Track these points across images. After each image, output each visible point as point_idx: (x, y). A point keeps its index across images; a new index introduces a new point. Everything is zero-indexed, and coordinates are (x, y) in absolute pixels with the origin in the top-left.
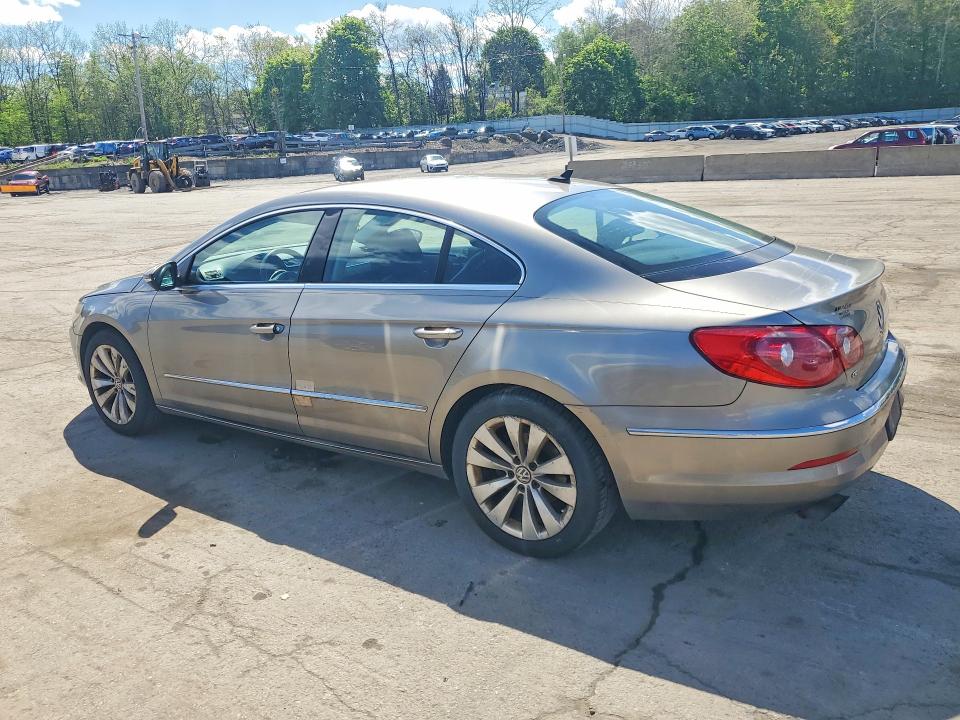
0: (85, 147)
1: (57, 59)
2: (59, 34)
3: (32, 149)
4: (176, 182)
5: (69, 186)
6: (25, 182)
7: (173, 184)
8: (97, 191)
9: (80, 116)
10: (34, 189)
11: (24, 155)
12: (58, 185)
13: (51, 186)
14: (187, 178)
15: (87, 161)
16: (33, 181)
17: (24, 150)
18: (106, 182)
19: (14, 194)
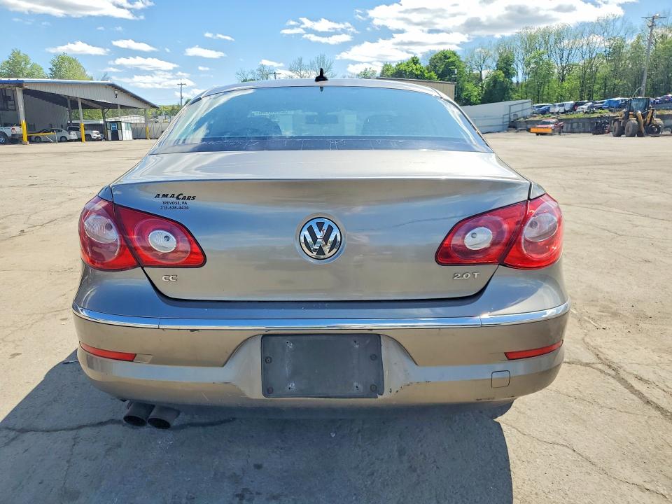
0: (597, 103)
1: (612, 42)
2: (618, 24)
3: (563, 105)
4: (646, 129)
5: (577, 130)
6: (546, 126)
7: (643, 130)
8: (591, 134)
9: (616, 82)
10: (550, 131)
11: (557, 109)
12: (569, 129)
13: (564, 129)
14: (657, 126)
15: (594, 113)
16: (552, 125)
17: (559, 106)
18: (598, 128)
19: (538, 134)
